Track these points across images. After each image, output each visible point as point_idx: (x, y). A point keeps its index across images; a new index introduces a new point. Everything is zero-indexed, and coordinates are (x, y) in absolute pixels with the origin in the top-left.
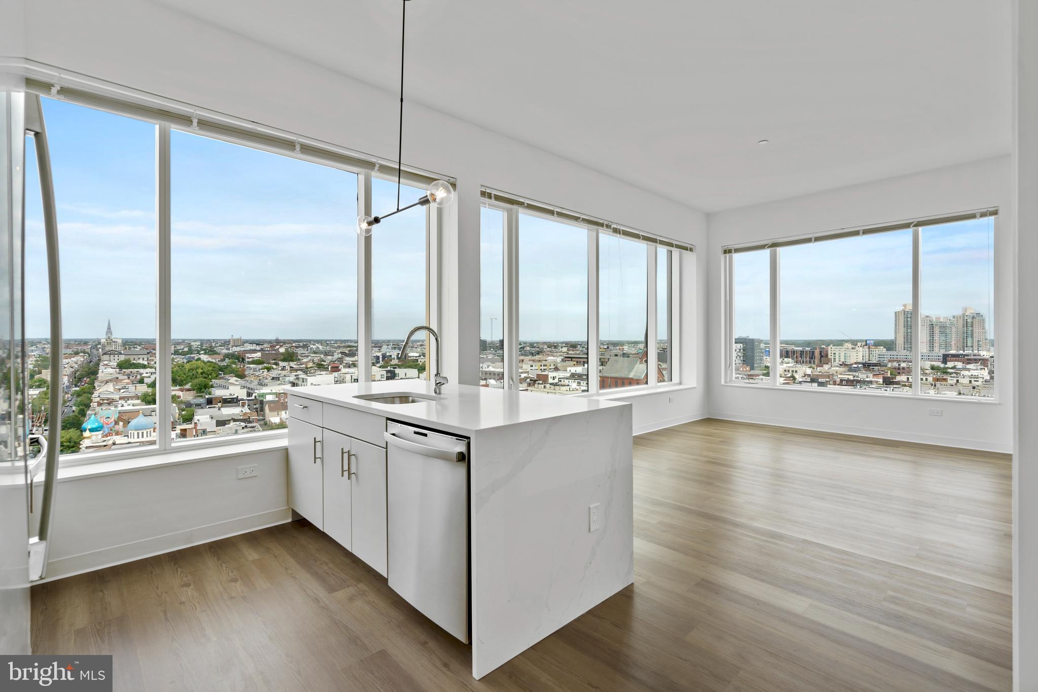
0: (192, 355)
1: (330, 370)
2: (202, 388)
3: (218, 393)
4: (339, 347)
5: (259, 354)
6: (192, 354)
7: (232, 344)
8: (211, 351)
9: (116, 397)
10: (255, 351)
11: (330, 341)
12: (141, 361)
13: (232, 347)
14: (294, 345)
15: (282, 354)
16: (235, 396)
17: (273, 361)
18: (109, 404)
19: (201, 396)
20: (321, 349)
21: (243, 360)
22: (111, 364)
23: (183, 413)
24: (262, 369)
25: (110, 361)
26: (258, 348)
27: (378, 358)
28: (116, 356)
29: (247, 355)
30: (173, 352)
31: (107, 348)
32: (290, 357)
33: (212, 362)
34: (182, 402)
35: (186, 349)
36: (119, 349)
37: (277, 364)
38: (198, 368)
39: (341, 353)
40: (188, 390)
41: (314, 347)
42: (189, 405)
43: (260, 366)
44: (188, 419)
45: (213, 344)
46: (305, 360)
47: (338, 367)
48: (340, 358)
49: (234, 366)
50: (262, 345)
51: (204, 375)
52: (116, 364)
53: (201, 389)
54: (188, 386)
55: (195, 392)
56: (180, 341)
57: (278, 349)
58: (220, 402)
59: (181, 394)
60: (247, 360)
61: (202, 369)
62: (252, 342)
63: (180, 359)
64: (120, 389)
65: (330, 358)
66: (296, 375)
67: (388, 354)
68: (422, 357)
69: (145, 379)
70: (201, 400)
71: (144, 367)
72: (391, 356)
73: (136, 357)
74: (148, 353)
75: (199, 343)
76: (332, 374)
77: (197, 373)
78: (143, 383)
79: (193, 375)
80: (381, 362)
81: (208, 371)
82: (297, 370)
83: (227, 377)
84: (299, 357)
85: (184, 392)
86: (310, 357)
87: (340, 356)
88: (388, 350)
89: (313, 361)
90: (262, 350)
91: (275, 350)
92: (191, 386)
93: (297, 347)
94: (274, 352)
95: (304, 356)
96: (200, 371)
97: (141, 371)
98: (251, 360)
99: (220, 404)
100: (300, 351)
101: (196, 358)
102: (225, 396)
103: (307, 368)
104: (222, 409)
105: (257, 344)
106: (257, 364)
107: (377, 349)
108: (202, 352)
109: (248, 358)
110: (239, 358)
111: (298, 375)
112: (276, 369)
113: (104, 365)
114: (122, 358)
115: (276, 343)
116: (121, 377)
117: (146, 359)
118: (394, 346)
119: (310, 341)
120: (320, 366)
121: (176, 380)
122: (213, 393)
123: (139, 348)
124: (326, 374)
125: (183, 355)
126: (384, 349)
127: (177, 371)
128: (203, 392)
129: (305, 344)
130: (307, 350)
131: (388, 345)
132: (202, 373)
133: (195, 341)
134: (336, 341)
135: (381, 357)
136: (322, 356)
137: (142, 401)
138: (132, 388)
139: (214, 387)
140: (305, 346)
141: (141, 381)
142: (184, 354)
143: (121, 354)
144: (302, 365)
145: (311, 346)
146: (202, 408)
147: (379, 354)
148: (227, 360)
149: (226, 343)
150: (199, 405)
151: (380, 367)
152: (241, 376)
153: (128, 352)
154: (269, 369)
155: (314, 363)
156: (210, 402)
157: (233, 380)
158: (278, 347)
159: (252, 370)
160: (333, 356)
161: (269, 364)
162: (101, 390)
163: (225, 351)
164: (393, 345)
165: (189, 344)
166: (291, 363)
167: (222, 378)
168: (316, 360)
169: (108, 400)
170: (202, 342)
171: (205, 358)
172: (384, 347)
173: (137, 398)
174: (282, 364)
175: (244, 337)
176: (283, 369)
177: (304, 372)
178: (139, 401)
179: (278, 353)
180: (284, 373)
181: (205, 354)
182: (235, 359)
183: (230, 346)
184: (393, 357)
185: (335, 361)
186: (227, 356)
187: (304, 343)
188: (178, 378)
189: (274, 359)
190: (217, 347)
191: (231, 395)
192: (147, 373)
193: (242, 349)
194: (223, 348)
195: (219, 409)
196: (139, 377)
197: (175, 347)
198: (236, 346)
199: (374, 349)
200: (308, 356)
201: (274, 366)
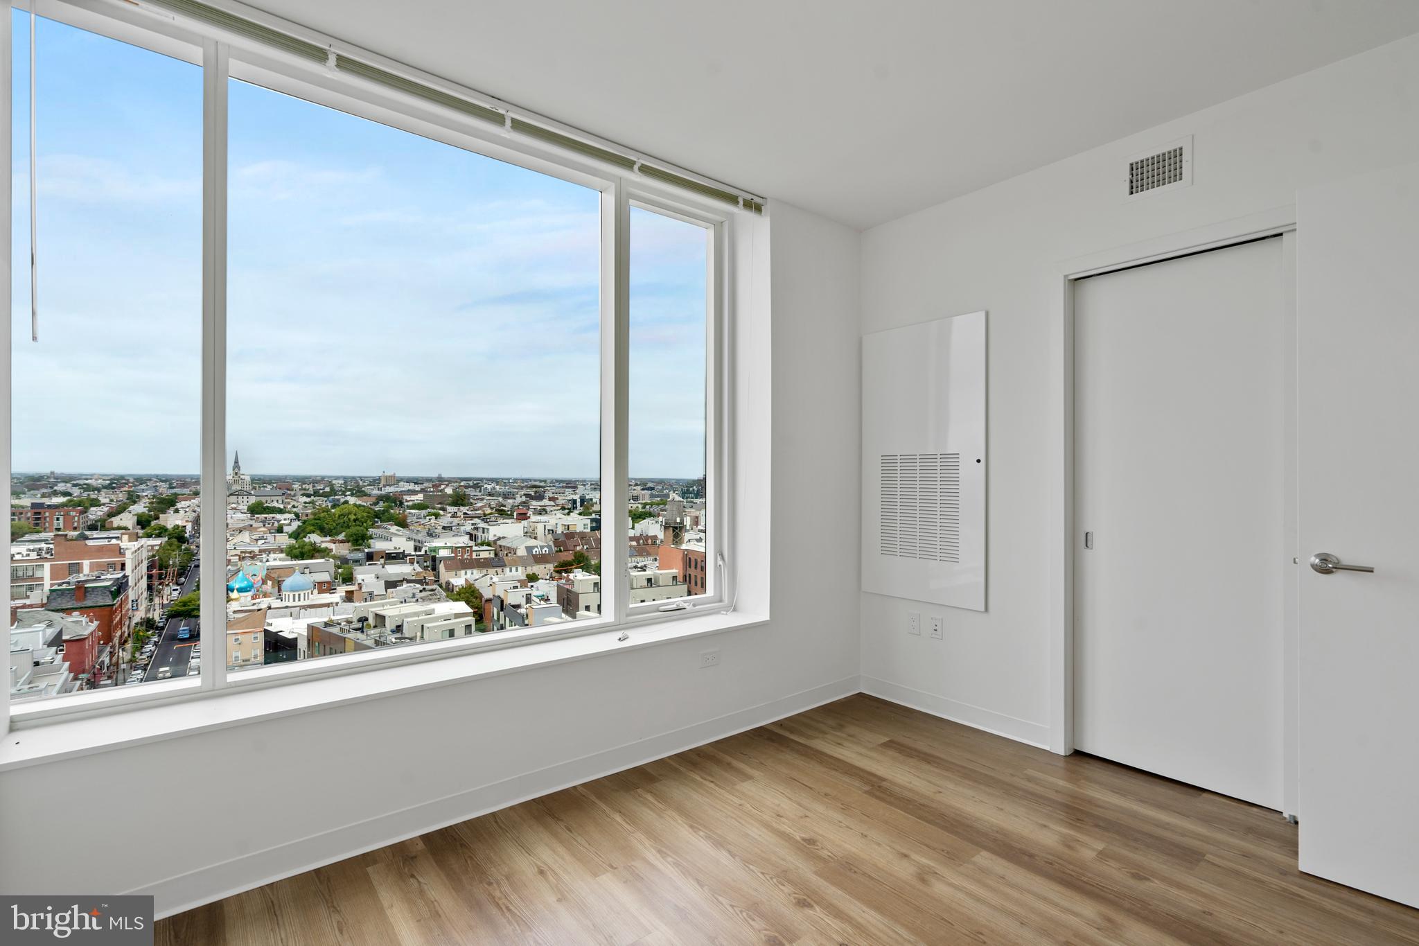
0: (336, 497)
1: (515, 517)
2: (359, 540)
3: (378, 546)
4: (522, 488)
5: (420, 497)
6: (335, 495)
7: (383, 482)
8: (359, 492)
9: (256, 550)
10: (414, 492)
11: (509, 479)
12: (275, 504)
13: (385, 486)
14: (462, 484)
15: (450, 496)
16: (401, 551)
17: (439, 506)
18: (252, 558)
19: (358, 550)
20: (498, 489)
21: (401, 503)
22: (240, 507)
23: (340, 570)
24: (427, 516)
25: (238, 503)
26: (417, 488)
27: (574, 502)
28: (245, 497)
29: (405, 497)
30: (312, 493)
31: (235, 487)
32: (459, 500)
33: (364, 506)
34: (334, 557)
35: (327, 489)
36: (247, 488)
37: (444, 509)
38: (349, 514)
39: (525, 495)
40: (342, 542)
41: (489, 487)
42: (344, 561)
43: (423, 512)
44: (348, 579)
45: (361, 483)
46: (479, 504)
47: (526, 514)
48: (524, 502)
49: (392, 511)
50: (422, 484)
51: (358, 523)
52: (246, 508)
53: (357, 540)
54: (341, 537)
55: (350, 544)
56: (318, 478)
57: (444, 489)
58: (382, 557)
59: (332, 546)
60: (406, 504)
61: (355, 515)
62: (409, 481)
63: (321, 502)
64: (257, 540)
65: (510, 501)
66: (473, 524)
67: (587, 497)
68: (632, 501)
69: (285, 528)
70: (359, 555)
71: (281, 511)
72: (591, 500)
73: (268, 498)
74: (283, 494)
75: (343, 482)
76: (520, 522)
77: (349, 519)
78: (282, 532)
79: (344, 522)
80: (579, 507)
81: (363, 517)
82: (472, 518)
83: (385, 525)
84: (472, 500)
85: (337, 544)
86: (485, 501)
87: (524, 499)
88: (586, 492)
89: (490, 505)
90: (422, 491)
91: (441, 491)
92: (345, 537)
93: (466, 487)
94: (440, 493)
95: (477, 499)
96: (353, 517)
97: (278, 516)
98: (410, 503)
99: (382, 561)
100: (471, 492)
101: (342, 500)
102: (389, 550)
103: (485, 515)
104: (386, 566)
105: (416, 483)
106: (419, 509)
107: (570, 490)
108: (348, 493)
109: (407, 501)
110: (396, 500)
111: (475, 524)
112: (444, 515)
113: (233, 509)
114: (253, 500)
115: (439, 481)
116: (256, 525)
117: (280, 502)
118: (593, 486)
119: (481, 480)
120: (501, 512)
121: (324, 528)
122: (372, 546)
123: (269, 487)
124: (512, 523)
125: (325, 497)
126: (581, 490)
127: (324, 517)
128: (361, 545)
129: (477, 484)
130: (480, 491)
131: (584, 485)
132: (355, 520)
133: (337, 478)
134: (515, 480)
135: (578, 500)
136: (501, 499)
137: (287, 555)
138: (270, 538)
139: (372, 539)
140: (476, 486)
141: (280, 530)
142: (326, 495)
143: (250, 494)
144: (476, 510)
145: (485, 486)
146: (361, 565)
147: (577, 497)
148: (381, 503)
149: (375, 482)
150: (357, 561)
151: (580, 514)
152: (403, 524)
153: (258, 492)
154: (437, 516)
155: (492, 509)
156: (370, 557)
157: (394, 529)
158: (443, 487)
159: (415, 517)
160: (515, 498)
161: (434, 509)
162: (235, 541)
163: (376, 492)
164: (591, 484)
165: (330, 482)
166: (462, 508)
167: (378, 527)
168: (493, 504)
169: (250, 553)
170: (346, 480)
171: (352, 500)
172: (580, 487)
173: (282, 551)
174: (451, 509)
175: (399, 474)
176: (454, 515)
177: (483, 520)
178: (283, 555)
179: (445, 495)
180: (456, 521)
181: (352, 495)
182: (392, 503)
183: (381, 486)
184: (594, 501)
185: (518, 506)
186: (380, 498)
187: (475, 482)
188: (326, 526)
189: (440, 503)
190: (365, 486)
191: (395, 548)
192: (285, 520)
193: (398, 489)
194: (372, 487)
195: (383, 567)
196: (276, 524)
197: (314, 486)
198: (390, 486)
199: (567, 490)
200: (482, 499)
201: (441, 512)
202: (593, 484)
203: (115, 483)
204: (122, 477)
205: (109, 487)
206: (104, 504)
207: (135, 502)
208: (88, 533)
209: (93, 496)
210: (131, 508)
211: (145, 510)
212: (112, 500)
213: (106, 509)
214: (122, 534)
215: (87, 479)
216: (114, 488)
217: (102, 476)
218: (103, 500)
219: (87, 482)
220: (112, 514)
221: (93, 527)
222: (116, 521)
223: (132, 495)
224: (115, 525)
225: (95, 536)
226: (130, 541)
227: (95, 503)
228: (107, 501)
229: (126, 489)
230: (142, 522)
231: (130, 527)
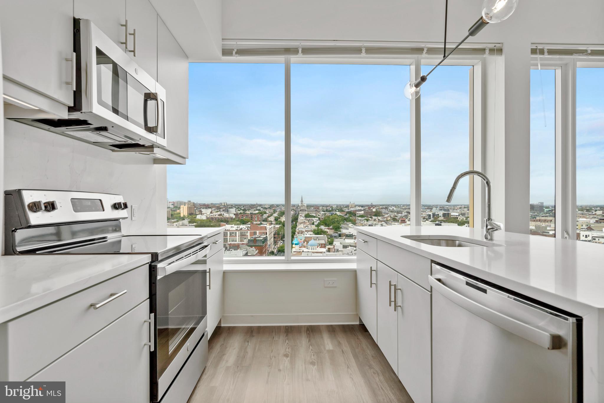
0: (333, 212)
1: (400, 222)
2: (337, 229)
3: (344, 231)
4: (405, 209)
5: (363, 212)
6: (333, 211)
7: (350, 207)
8: (341, 210)
9: (304, 230)
10: (361, 210)
11: (401, 205)
12: (313, 214)
13: (350, 208)
14: (380, 207)
15: (374, 212)
16: (351, 234)
17: (370, 216)
18: (301, 233)
19: (336, 232)
20: (395, 210)
21: (355, 215)
22: (303, 215)
23: (329, 240)
24: (364, 220)
25: (302, 214)
26: (362, 209)
27: (430, 215)
28: (304, 212)
29: (357, 212)
30: (325, 210)
31: (302, 208)
32: (377, 214)
33: (341, 216)
34: (328, 235)
35: (331, 209)
36: (306, 208)
37: (371, 218)
38: (335, 218)
39: (406, 212)
40: (331, 229)
41: (391, 208)
42: (331, 236)
43: (363, 219)
44: (331, 243)
45: (342, 207)
46: (386, 216)
47: (405, 220)
48: (406, 215)
49: (351, 218)
50: (364, 207)
51: (338, 222)
52: (304, 215)
53: (336, 229)
54: (331, 227)
55: (334, 230)
56: (328, 205)
57: (372, 209)
58: (344, 236)
59: (328, 230)
60: (357, 215)
61: (337, 219)
62: (359, 206)
63: (328, 214)
64: (305, 227)
65: (400, 215)
66: (381, 224)
67: (436, 213)
68: (461, 216)
69: (315, 223)
70: (337, 235)
71: (314, 217)
72: (438, 215)
73: (311, 212)
74: (316, 211)
75: (336, 206)
76: (401, 224)
77: (335, 221)
78: (314, 225)
79: (333, 222)
80: (432, 218)
81: (340, 220)
82: (382, 221)
83: (348, 223)
84: (383, 214)
85: (330, 230)
86: (389, 214)
87: (406, 214)
88: (437, 211)
89: (391, 216)
90: (364, 210)
91: (371, 210)
92: (332, 227)
93: (382, 208)
94: (370, 211)
95: (386, 214)
96: (336, 220)
97: (313, 219)
98: (359, 215)
99: (344, 237)
100: (383, 211)
101: (335, 213)
102: (347, 233)
103: (387, 220)
104: (345, 239)
105: (362, 207)
106: (362, 217)
107: (429, 210)
108: (337, 210)
109: (358, 214)
110: (353, 214)
111: (382, 224)
112: (371, 220)
113: (301, 216)
114: (307, 212)
115: (371, 206)
116: (306, 221)
117: (315, 213)
118: (440, 208)
119: (389, 205)
120: (395, 220)
121: (327, 224)
122: (341, 231)
123: (313, 208)
124: (398, 224)
125: (329, 212)
126: (434, 210)
127: (327, 219)
128: (337, 230)
129: (386, 207)
130: (388, 210)
131: (436, 208)
132: (337, 221)
133: (334, 205)
134: (404, 206)
135: (432, 215)
136: (396, 214)
137: (313, 233)
138: (310, 226)
139: (342, 228)
140: (386, 208)
141: (313, 224)
142: (330, 211)
143: (306, 211)
144: (384, 218)
145: (390, 208)
146: (337, 238)
147: (431, 213)
148: (348, 214)
149: (347, 206)
150: (335, 237)
151: (431, 221)
152: (354, 223)
153: (308, 210)
154: (367, 220)
155: (391, 218)
156: (340, 235)
157: (350, 225)
158: (372, 208)
159: (359, 221)
160: (402, 214)
161: (367, 217)
162: (299, 227)
163: (347, 210)
164: (440, 207)
165: (332, 206)
166: (379, 217)
167: (346, 224)
168: (392, 216)
169: (301, 231)
171: (338, 213)
172: (434, 209)
173: (311, 231)
174: (374, 218)
175: (357, 203)
176: (375, 220)
177: (385, 223)
178: (312, 233)
179: (372, 212)
180: (375, 222)
181: (338, 211)
182: (352, 214)
183: (349, 208)
184: (440, 215)
185: (403, 217)
186: (348, 213)
187: (386, 206)
188: (327, 223)
189: (370, 215)
190: (344, 208)
191: (349, 232)
192: (315, 220)
193: (355, 209)
194: (346, 208)
195: (344, 240)
196: (312, 222)
197: (326, 208)
198: (352, 208)
199: (427, 210)
200: (388, 214)
201: (370, 219)
202: (441, 207)
203: (271, 207)
204: (273, 205)
205: (269, 208)
206: (267, 213)
207: (275, 213)
208: (262, 222)
209: (265, 211)
210: (274, 215)
211: (277, 216)
212: (269, 212)
213: (267, 215)
214: (267, 223)
215: (264, 205)
216: (271, 208)
217: (268, 205)
218: (267, 212)
219: (264, 206)
220: (269, 217)
221: (264, 221)
222: (269, 219)
223: (275, 211)
224: (269, 220)
225: (264, 223)
226: (269, 225)
227: (265, 213)
228: (268, 212)
229: (273, 209)
230: (276, 219)
231: (273, 221)
